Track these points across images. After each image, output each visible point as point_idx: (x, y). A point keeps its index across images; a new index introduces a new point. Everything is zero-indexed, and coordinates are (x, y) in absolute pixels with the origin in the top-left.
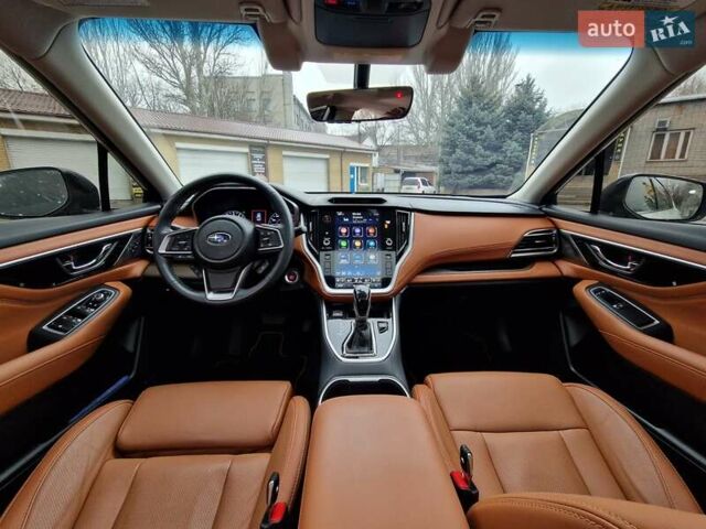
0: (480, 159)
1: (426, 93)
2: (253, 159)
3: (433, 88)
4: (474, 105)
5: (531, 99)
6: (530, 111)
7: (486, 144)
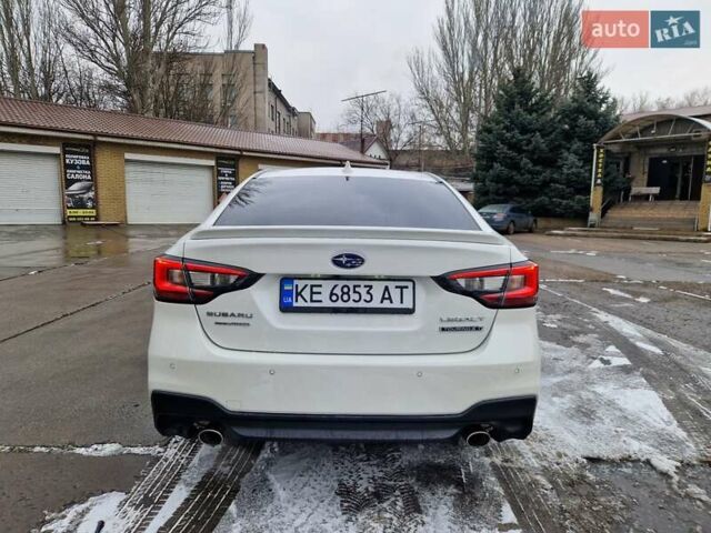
0: (528, 176)
1: (462, 79)
2: (220, 174)
3: (471, 73)
4: (517, 106)
5: (593, 100)
6: (593, 115)
7: (536, 157)
